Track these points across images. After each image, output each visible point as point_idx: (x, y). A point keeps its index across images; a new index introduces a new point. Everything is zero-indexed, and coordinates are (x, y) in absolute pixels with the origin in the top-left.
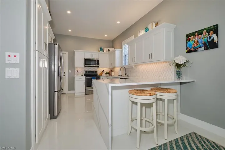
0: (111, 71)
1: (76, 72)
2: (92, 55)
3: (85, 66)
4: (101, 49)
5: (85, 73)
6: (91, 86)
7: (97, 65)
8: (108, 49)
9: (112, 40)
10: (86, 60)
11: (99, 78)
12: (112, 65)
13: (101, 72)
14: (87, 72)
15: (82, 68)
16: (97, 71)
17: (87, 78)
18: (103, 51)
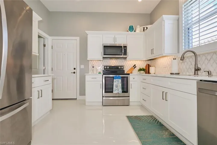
0: (149, 66)
1: (90, 66)
2: (115, 39)
4: (131, 29)
5: (104, 69)
6: (112, 92)
7: (124, 55)
8: (144, 28)
9: (150, 13)
10: (104, 47)
11: (127, 77)
12: (152, 53)
13: (131, 67)
14: (107, 67)
15: (99, 61)
16: (123, 67)
17: (105, 77)
18: (135, 31)
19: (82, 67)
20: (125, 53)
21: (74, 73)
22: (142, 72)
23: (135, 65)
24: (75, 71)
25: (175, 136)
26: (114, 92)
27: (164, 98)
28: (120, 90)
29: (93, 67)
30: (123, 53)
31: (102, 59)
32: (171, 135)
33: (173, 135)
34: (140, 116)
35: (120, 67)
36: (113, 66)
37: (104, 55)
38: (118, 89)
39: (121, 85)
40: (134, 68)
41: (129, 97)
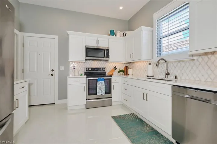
0: (127, 68)
1: (71, 68)
2: (97, 42)
3: (86, 60)
4: (112, 33)
5: (86, 71)
6: (96, 94)
7: (106, 57)
8: (123, 33)
9: (128, 20)
10: (87, 48)
11: (110, 79)
12: (131, 57)
13: (111, 69)
14: (89, 68)
15: (81, 63)
16: (105, 68)
17: (89, 80)
18: (115, 36)
19: (62, 68)
20: (107, 56)
21: (52, 75)
22: (122, 73)
23: (116, 67)
24: (53, 73)
25: (154, 130)
26: (98, 94)
27: (145, 98)
28: (104, 92)
29: (74, 69)
30: (105, 56)
31: (85, 61)
32: (151, 129)
33: (153, 129)
34: (123, 115)
35: (102, 69)
36: (94, 67)
37: (87, 57)
38: (101, 91)
39: (104, 87)
40: (115, 70)
41: (111, 97)
